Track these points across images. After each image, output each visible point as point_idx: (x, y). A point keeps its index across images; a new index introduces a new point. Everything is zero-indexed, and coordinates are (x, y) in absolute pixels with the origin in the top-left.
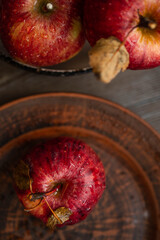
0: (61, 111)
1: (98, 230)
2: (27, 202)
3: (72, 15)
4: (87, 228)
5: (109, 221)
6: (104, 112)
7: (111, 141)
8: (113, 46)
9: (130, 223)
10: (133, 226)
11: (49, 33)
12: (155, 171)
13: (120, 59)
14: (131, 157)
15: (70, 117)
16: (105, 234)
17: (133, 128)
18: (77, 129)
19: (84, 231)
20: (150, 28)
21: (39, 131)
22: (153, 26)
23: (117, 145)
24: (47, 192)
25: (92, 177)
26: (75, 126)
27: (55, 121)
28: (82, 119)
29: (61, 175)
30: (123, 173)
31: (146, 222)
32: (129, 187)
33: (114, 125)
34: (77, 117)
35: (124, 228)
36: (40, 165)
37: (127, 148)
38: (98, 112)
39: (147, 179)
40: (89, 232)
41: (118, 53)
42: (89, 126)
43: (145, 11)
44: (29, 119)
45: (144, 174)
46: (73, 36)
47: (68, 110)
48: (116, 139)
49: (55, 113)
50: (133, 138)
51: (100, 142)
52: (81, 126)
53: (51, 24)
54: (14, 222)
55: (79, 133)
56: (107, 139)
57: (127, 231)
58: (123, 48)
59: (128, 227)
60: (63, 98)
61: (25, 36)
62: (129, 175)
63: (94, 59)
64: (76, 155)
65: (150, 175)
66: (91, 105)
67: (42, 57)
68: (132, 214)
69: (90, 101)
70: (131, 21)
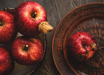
0: (58, 47)
1: (99, 36)
2: (89, 57)
3: (29, 40)
4: (98, 39)
5: (96, 32)
6: (59, 32)
7: (69, 30)
8: (41, 26)
9: (96, 25)
10: (98, 24)
11: (34, 48)
12: (79, 16)
13: (45, 24)
14: (74, 24)
15: (60, 44)
16: (100, 33)
17: (65, 23)
18: (64, 41)
19: (99, 41)
20: (36, 14)
21: (65, 55)
22: (36, 13)
23: (70, 28)
24: (86, 50)
25: (81, 35)
26: (63, 42)
27: (61, 49)
28: (61, 40)
29: (80, 45)
30: (80, 27)
31: (97, 20)
32: (84, 25)
33: (63, 29)
34: (60, 41)
35: (98, 27)
36: (77, 52)
37: (71, 25)
38: (59, 34)
39: (82, 19)
40: (99, 39)
41: (43, 24)
42: (64, 38)
43: (30, 16)
44: (61, 58)
45: (80, 19)
46: (35, 40)
47: (58, 44)
48: (68, 28)
49: (59, 49)
50: (68, 23)
51: (69, 34)
52: (63, 40)
53: (31, 47)
54: (95, 64)
55: (66, 41)
56: (68, 32)
57: (99, 26)
58: (42, 23)
59: (98, 26)
60: (54, 46)
61: (35, 55)
62: (80, 25)
63: (45, 32)
64: (74, 40)
65: (81, 18)
66: (56, 37)
67: (41, 51)
68: (94, 24)
69: (55, 37)
70: (33, 20)
